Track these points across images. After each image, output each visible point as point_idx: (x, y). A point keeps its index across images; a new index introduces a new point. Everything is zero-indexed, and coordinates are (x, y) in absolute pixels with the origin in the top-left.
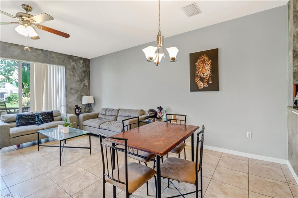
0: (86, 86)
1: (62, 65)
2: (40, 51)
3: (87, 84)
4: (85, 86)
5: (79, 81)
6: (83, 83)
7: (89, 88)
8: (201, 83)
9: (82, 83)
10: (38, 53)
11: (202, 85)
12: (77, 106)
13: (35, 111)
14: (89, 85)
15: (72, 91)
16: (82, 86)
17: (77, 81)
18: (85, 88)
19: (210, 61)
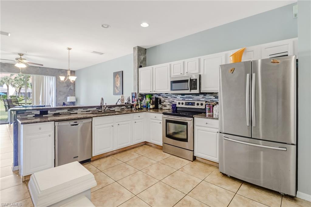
0: (72, 90)
1: (54, 76)
2: (39, 68)
3: (72, 88)
4: (70, 90)
5: (66, 86)
6: (70, 87)
7: (74, 91)
8: (117, 90)
9: (68, 88)
10: (37, 69)
11: (117, 91)
12: (64, 103)
13: (35, 105)
14: (74, 89)
15: (61, 93)
16: (68, 90)
17: (65, 86)
18: (71, 91)
19: (120, 78)
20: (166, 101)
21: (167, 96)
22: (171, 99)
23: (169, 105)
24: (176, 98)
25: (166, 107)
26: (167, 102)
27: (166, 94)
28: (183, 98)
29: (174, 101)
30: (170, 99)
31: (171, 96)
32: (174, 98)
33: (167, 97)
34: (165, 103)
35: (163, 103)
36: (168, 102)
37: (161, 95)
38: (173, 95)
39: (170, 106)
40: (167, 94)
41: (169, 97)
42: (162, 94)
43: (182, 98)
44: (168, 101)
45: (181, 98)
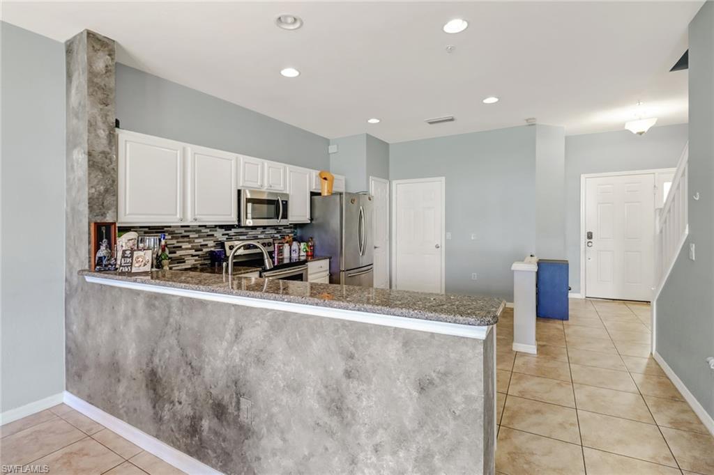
20: (185, 246)
21: (185, 231)
22: (201, 241)
23: (193, 256)
24: (213, 235)
25: (184, 262)
26: (187, 249)
27: (182, 226)
28: (227, 234)
29: (207, 245)
30: (196, 241)
31: (199, 232)
32: (208, 235)
33: (188, 236)
34: (179, 253)
35: (175, 253)
36: (190, 249)
37: (166, 229)
38: (204, 230)
39: (197, 258)
40: (188, 226)
41: (192, 235)
42: (170, 227)
43: (227, 236)
44: (190, 246)
45: (223, 235)
